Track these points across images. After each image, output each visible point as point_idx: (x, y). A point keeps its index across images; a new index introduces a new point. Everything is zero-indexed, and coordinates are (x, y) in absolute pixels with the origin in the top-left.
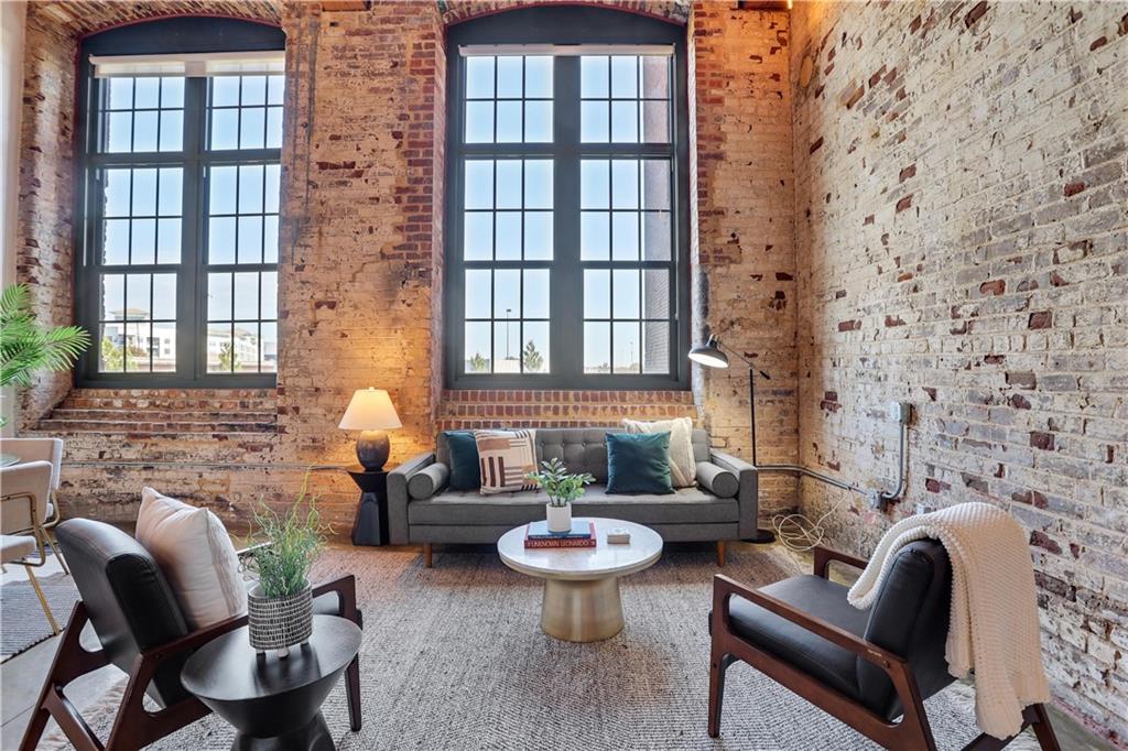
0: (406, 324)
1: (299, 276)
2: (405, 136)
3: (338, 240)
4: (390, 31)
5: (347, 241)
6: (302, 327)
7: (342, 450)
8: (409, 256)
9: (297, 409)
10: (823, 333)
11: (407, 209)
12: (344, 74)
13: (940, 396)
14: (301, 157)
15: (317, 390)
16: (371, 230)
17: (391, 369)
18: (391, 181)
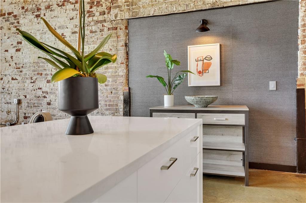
13: (28, 97)
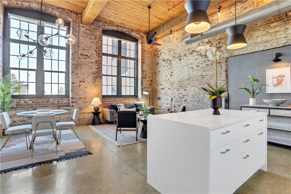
0: (98, 86)
1: (76, 76)
2: (97, 52)
3: (85, 70)
4: (94, 31)
5: (86, 70)
6: (77, 86)
7: (85, 109)
8: (98, 74)
9: (76, 102)
10: (158, 89)
11: (98, 65)
12: (85, 37)
13: (175, 97)
14: (77, 52)
15: (80, 98)
16: (91, 68)
17: (95, 94)
18: (95, 60)
